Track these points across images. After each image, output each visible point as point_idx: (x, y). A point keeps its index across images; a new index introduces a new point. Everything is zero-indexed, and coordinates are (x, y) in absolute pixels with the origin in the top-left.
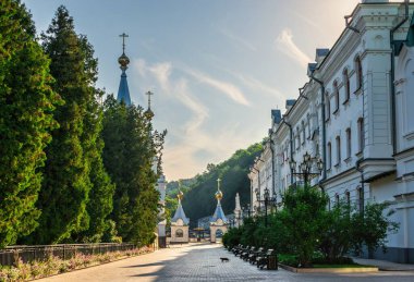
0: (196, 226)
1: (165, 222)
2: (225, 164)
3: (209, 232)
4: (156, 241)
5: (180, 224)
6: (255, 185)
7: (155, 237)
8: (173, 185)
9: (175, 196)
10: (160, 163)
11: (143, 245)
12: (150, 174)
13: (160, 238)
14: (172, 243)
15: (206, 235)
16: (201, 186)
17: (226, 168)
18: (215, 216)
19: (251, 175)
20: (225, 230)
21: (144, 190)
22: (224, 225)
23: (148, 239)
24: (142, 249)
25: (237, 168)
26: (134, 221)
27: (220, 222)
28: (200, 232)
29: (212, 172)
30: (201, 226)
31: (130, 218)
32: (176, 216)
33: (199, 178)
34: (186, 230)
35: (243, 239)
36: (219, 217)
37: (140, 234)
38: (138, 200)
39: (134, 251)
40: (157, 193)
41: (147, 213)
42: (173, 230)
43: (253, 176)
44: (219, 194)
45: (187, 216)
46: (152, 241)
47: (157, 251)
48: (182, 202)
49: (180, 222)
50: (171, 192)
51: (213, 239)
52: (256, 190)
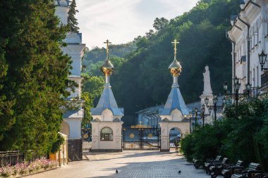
0: (135, 123)
1: (80, 114)
2: (185, 18)
3: (157, 132)
4: (64, 148)
5: (108, 118)
6: (239, 50)
7: (60, 140)
8: (97, 54)
9: (100, 72)
10: (72, 11)
11: (37, 157)
12: (51, 23)
13: (71, 143)
14: (92, 151)
15: (151, 138)
16: (143, 56)
17: (186, 25)
18: (168, 104)
19: (232, 34)
20: (185, 129)
21: (40, 51)
22: (185, 120)
23: (47, 145)
24: (37, 163)
25: (205, 25)
26: (19, 110)
27: (177, 115)
28: (142, 133)
29: (162, 32)
30: (143, 123)
31: (11, 104)
32: (101, 104)
33: (140, 42)
34: (117, 129)
35: (228, 145)
36: (176, 106)
37: (32, 134)
38: (26, 70)
39: (18, 167)
40: (65, 60)
41: (45, 96)
42: (96, 129)
43: (237, 35)
44: (176, 67)
45: (120, 105)
46: (55, 148)
47: (65, 166)
48: (111, 81)
49: (108, 115)
50: (94, 66)
51: (164, 146)
52: (243, 59)
